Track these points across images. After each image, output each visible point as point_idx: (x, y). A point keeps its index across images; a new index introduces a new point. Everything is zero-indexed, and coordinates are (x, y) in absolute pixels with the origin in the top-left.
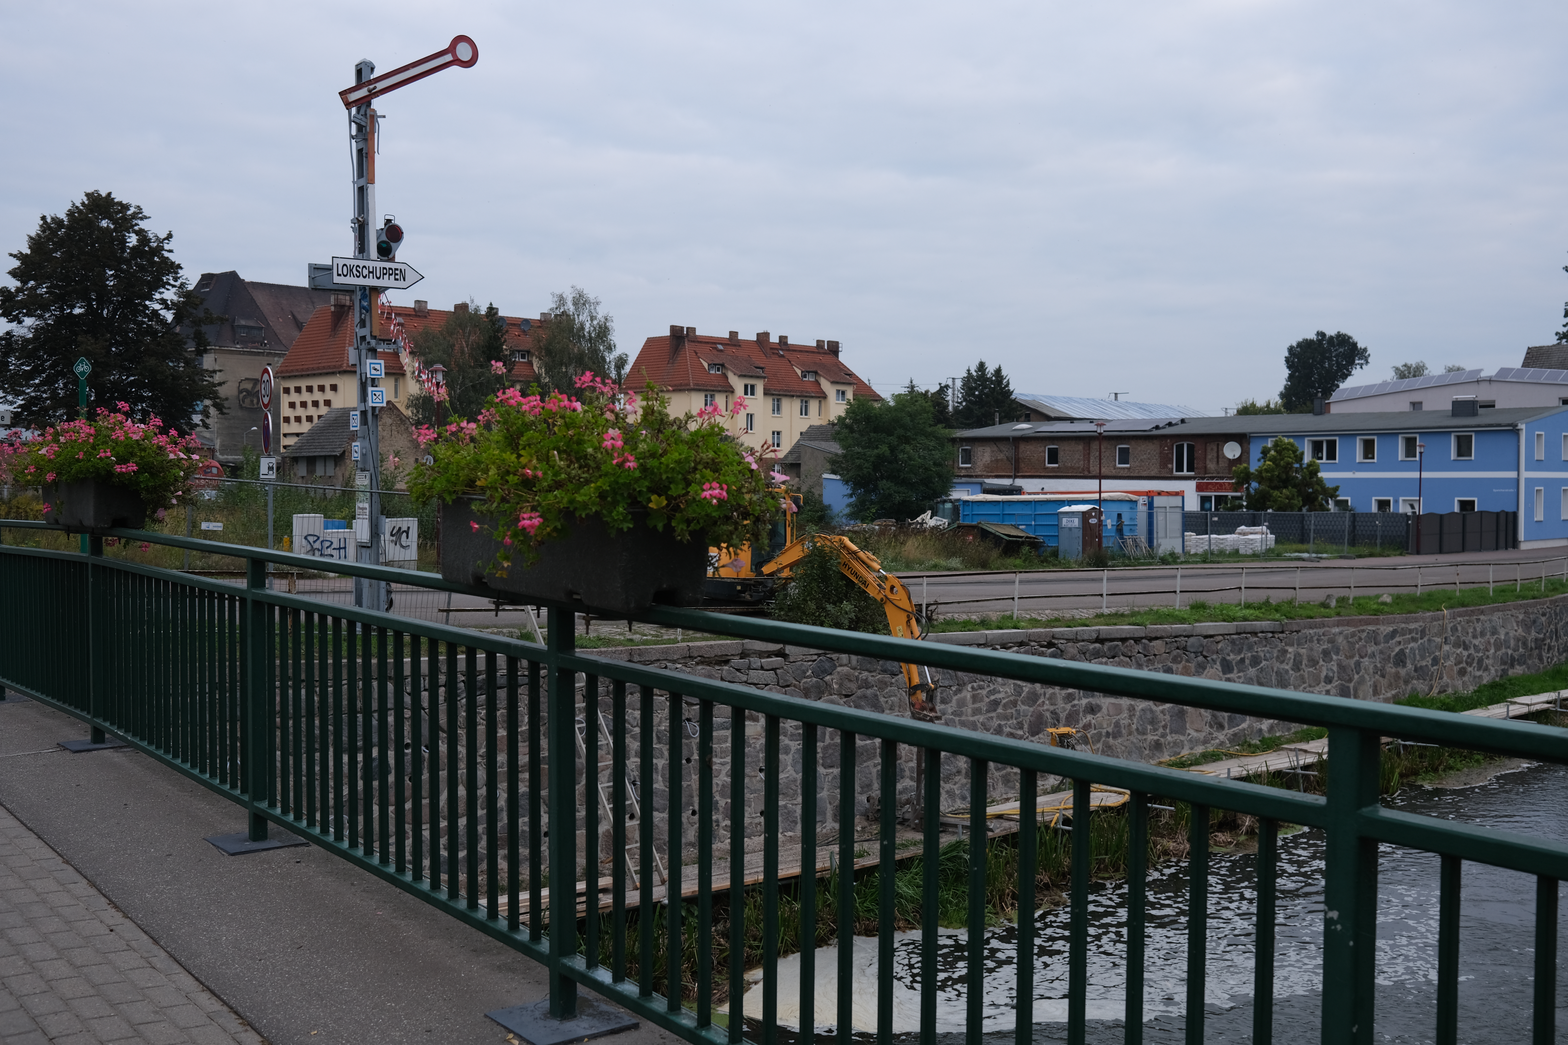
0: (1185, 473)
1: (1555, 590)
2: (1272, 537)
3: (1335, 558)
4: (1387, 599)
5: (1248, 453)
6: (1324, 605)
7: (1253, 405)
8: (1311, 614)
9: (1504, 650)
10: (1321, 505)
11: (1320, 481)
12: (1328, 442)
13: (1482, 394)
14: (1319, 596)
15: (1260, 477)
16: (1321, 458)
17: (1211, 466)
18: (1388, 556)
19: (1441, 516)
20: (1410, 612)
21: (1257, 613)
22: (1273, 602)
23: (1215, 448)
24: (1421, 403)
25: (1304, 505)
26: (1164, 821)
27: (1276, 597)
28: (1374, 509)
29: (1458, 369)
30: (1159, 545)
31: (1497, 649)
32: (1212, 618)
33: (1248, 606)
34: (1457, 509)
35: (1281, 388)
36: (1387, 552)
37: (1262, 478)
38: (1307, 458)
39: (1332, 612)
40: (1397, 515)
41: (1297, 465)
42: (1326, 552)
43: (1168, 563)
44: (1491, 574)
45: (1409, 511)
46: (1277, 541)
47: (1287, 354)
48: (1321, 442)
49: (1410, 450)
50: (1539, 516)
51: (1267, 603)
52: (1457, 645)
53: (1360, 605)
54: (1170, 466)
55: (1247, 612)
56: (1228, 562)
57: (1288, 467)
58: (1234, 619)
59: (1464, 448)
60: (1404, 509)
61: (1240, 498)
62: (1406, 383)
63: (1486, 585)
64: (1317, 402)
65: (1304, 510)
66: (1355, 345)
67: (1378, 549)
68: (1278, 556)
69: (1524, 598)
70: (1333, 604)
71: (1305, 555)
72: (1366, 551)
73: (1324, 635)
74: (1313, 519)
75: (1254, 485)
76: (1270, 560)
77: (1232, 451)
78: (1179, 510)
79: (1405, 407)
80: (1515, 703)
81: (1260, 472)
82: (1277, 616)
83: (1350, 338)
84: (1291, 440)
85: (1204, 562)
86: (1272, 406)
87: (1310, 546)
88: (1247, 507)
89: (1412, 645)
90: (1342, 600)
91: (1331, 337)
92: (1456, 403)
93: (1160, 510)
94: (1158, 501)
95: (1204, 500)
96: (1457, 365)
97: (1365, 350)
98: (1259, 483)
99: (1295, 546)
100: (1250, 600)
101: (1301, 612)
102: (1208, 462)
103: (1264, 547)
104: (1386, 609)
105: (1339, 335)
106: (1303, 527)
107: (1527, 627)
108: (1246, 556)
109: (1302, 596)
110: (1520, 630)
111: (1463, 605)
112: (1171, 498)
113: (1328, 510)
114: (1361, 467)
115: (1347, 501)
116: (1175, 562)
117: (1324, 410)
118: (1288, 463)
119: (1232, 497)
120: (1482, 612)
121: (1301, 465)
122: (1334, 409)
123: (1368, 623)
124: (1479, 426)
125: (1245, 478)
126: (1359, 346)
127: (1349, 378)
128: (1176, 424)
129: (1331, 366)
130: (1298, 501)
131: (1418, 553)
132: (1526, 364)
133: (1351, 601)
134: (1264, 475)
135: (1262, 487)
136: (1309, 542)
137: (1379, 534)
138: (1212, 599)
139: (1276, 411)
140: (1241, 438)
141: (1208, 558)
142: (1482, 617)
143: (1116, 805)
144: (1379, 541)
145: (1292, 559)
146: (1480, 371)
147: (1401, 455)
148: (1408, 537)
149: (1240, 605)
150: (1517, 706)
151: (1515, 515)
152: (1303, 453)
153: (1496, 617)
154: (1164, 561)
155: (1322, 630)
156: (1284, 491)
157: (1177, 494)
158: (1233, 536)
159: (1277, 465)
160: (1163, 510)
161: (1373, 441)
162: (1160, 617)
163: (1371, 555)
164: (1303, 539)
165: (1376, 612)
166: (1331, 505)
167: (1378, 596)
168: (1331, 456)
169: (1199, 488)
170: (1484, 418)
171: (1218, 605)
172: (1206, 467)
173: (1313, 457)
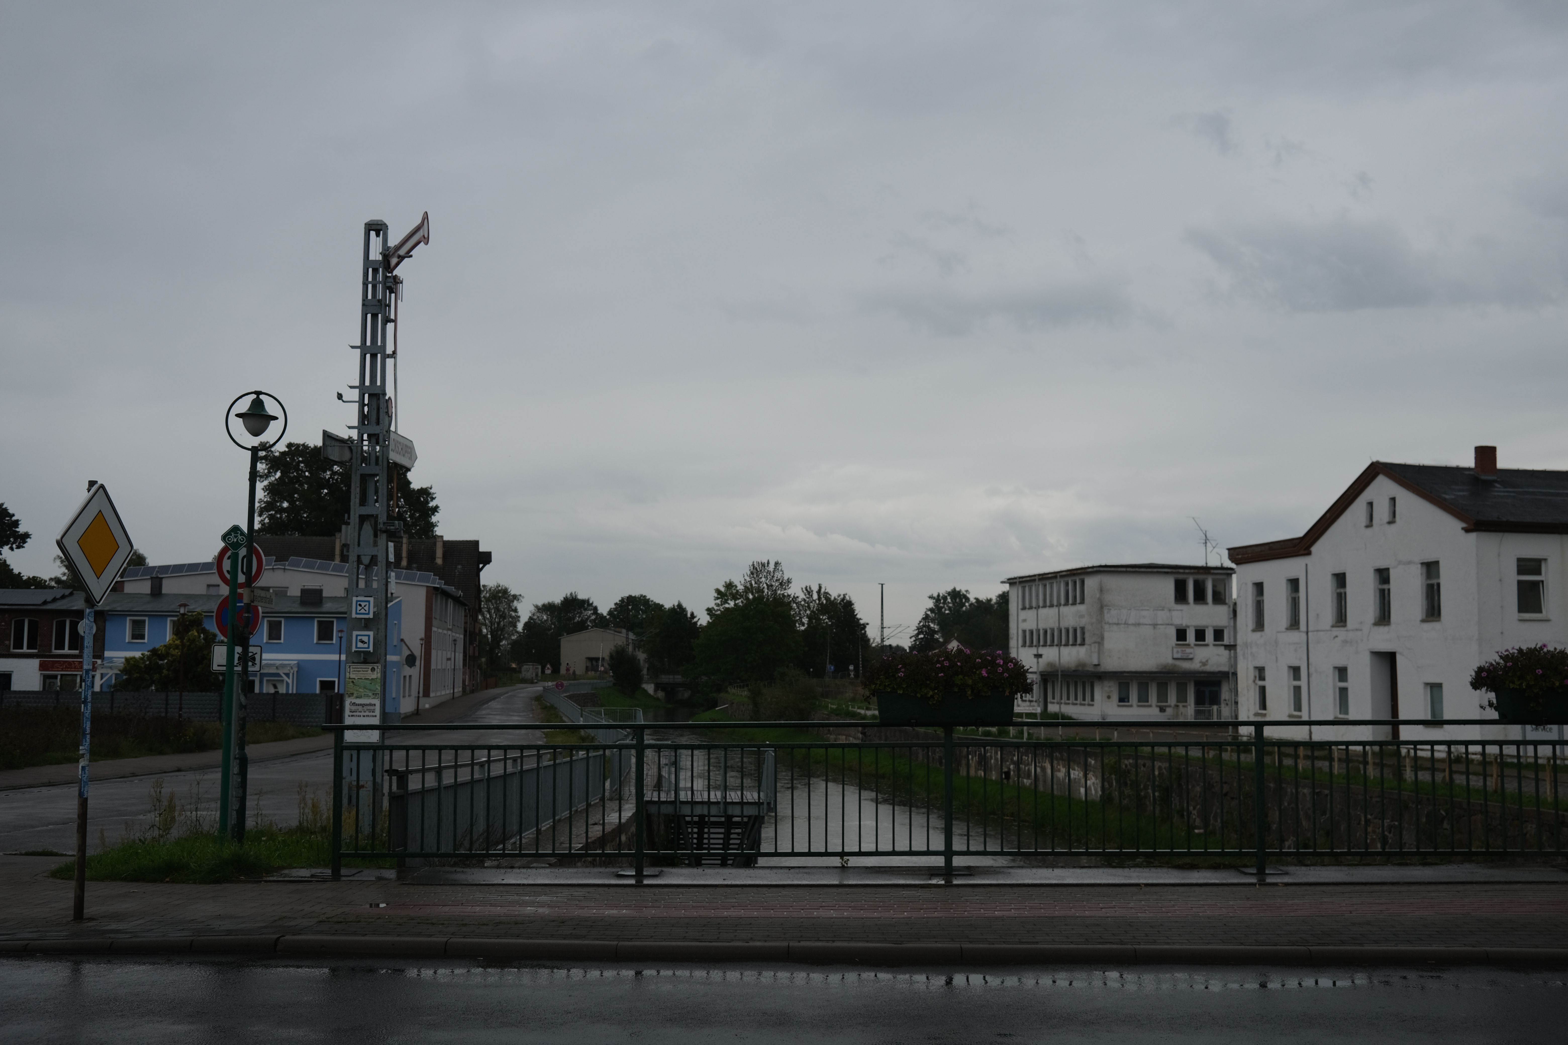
5: (104, 631)
34: (318, 689)
49: (274, 633)
54: (7, 642)
59: (325, 633)
92: (304, 591)
147: (265, 637)
169: (43, 667)
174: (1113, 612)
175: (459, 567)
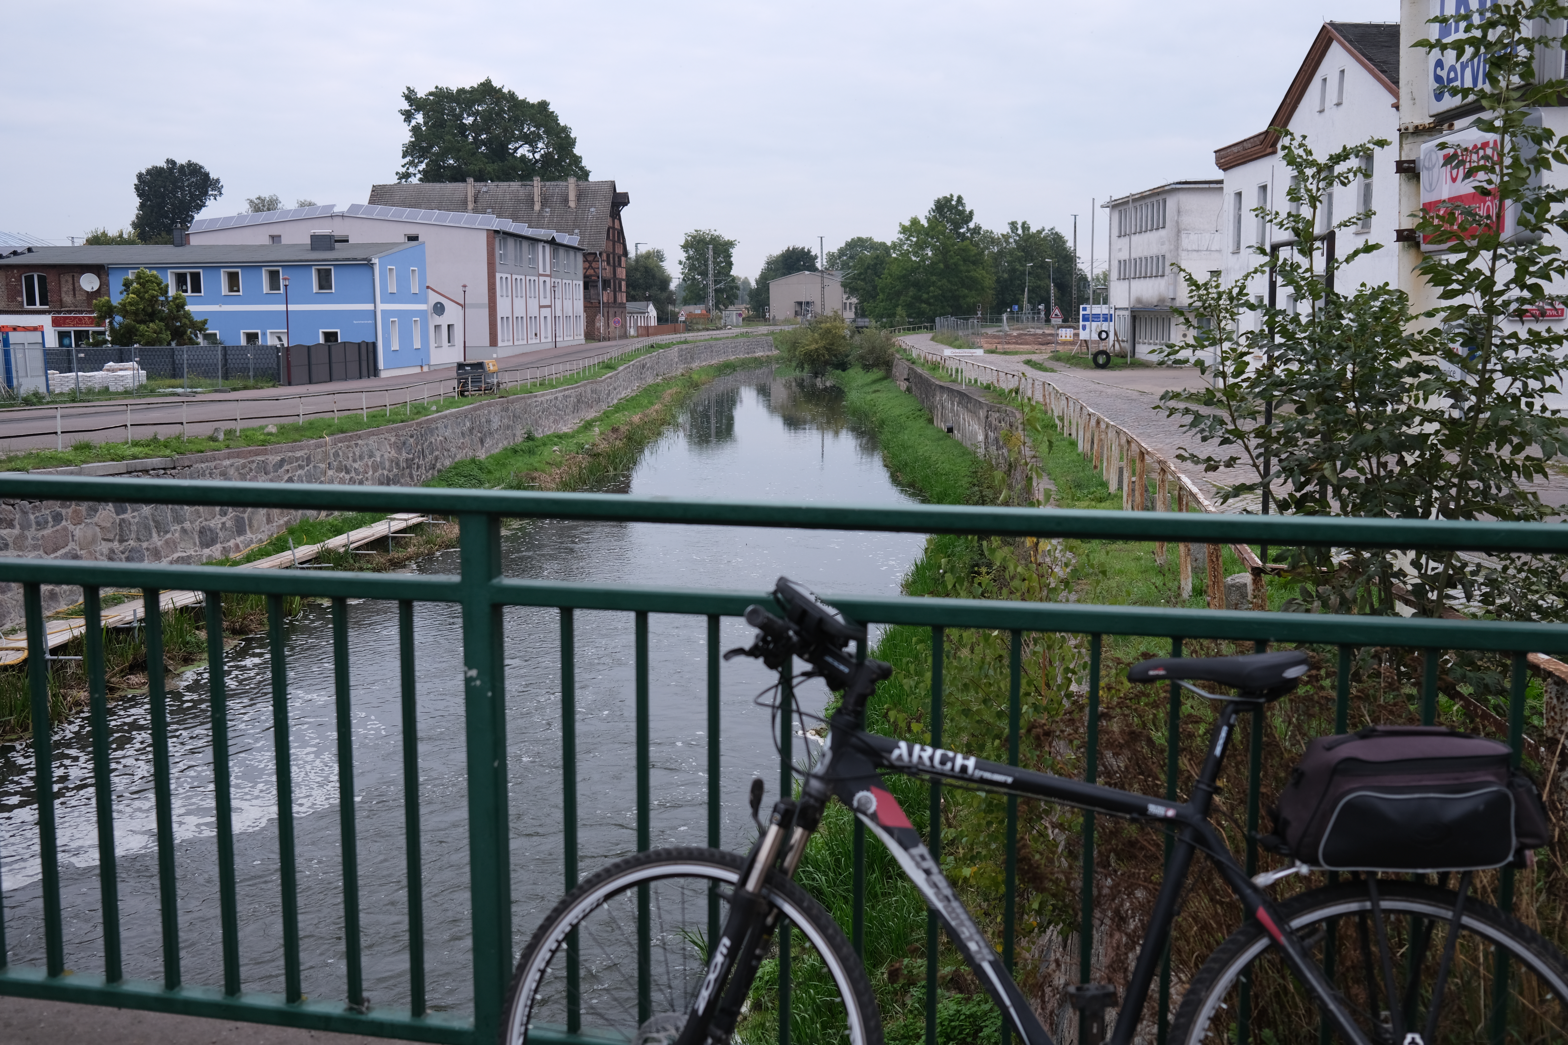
0: (38, 306)
1: (418, 413)
2: (143, 373)
3: (210, 392)
4: (272, 429)
5: (108, 285)
6: (213, 439)
7: (104, 234)
8: (201, 448)
9: (380, 472)
10: (191, 339)
11: (187, 315)
12: (192, 274)
13: (336, 229)
14: (206, 430)
15: (123, 310)
16: (186, 291)
17: (67, 299)
18: (262, 388)
19: (309, 347)
20: (295, 441)
21: (146, 450)
22: (161, 438)
23: (70, 280)
24: (280, 236)
25: (172, 340)
26: (70, 671)
27: (163, 432)
28: (243, 342)
29: (310, 204)
30: (20, 385)
31: (375, 471)
32: (99, 458)
33: (136, 444)
34: (321, 340)
35: (133, 218)
36: (260, 385)
37: (127, 311)
38: (172, 292)
39: (222, 446)
40: (266, 348)
41: (162, 298)
42: (201, 386)
43: (33, 404)
44: (364, 401)
45: (277, 343)
46: (148, 378)
47: (136, 182)
48: (185, 275)
49: (274, 283)
50: (395, 346)
51: (155, 439)
52: (339, 469)
53: (248, 437)
54: (19, 299)
55: (136, 450)
56: (98, 400)
57: (153, 300)
58: (123, 458)
59: (325, 281)
60: (272, 341)
61: (103, 333)
62: (263, 216)
63: (359, 412)
64: (176, 233)
65: (173, 344)
66: (207, 175)
67: (251, 382)
68: (152, 392)
69: (394, 422)
70: (221, 437)
71: (180, 390)
72: (240, 383)
73: (215, 468)
74: (185, 354)
75: (118, 319)
76: (144, 397)
77: (89, 283)
78: (40, 347)
79: (266, 241)
80: (394, 519)
81: (124, 305)
82: (168, 452)
83: (201, 167)
84: (155, 272)
85: (73, 401)
86: (125, 236)
87: (185, 381)
88: (112, 343)
89: (300, 472)
90: (229, 433)
91: (182, 166)
92: (314, 238)
93: (17, 347)
94: (13, 337)
95: (62, 336)
96: (308, 200)
97: (218, 181)
98: (124, 317)
99: (168, 382)
100: (137, 438)
101: (191, 446)
102: (63, 295)
103: (137, 384)
104: (273, 439)
105: (190, 164)
106: (174, 362)
107: (399, 450)
108: (117, 393)
109: (189, 431)
110: (393, 452)
111: (342, 432)
112: (28, 334)
113: (198, 344)
114: (226, 300)
115: (215, 335)
116: (41, 403)
117: (183, 241)
118: (153, 296)
119: (94, 332)
120: (360, 437)
121: (167, 298)
122: (194, 241)
123: (257, 454)
124: (337, 260)
125: (108, 311)
126: (212, 176)
127: (204, 209)
128: (22, 253)
129: (184, 196)
130: (166, 335)
131: (290, 384)
132: (371, 202)
133: (238, 434)
134: (128, 308)
135: (127, 321)
136: (182, 376)
137: (251, 367)
138: (95, 438)
139: (130, 242)
140: (98, 270)
141: (75, 397)
142: (360, 442)
143: (16, 662)
144: (251, 374)
145: (166, 395)
146: (333, 206)
147: (266, 288)
148: (279, 369)
149: (127, 443)
150: (396, 522)
151: (374, 345)
152: (167, 286)
153: (372, 440)
154: (27, 402)
155: (214, 464)
156: (151, 325)
157: (35, 329)
158: (101, 373)
159: (142, 298)
160: (21, 347)
161: (237, 273)
162: (42, 460)
163: (245, 388)
164: (175, 373)
165: (264, 443)
166: (200, 340)
167: (262, 428)
168: (196, 288)
169: (56, 323)
170: (341, 252)
171: (103, 444)
172: (61, 300)
173: (177, 290)
174: (1193, 237)
175: (592, 209)
